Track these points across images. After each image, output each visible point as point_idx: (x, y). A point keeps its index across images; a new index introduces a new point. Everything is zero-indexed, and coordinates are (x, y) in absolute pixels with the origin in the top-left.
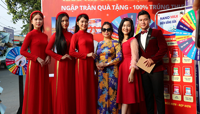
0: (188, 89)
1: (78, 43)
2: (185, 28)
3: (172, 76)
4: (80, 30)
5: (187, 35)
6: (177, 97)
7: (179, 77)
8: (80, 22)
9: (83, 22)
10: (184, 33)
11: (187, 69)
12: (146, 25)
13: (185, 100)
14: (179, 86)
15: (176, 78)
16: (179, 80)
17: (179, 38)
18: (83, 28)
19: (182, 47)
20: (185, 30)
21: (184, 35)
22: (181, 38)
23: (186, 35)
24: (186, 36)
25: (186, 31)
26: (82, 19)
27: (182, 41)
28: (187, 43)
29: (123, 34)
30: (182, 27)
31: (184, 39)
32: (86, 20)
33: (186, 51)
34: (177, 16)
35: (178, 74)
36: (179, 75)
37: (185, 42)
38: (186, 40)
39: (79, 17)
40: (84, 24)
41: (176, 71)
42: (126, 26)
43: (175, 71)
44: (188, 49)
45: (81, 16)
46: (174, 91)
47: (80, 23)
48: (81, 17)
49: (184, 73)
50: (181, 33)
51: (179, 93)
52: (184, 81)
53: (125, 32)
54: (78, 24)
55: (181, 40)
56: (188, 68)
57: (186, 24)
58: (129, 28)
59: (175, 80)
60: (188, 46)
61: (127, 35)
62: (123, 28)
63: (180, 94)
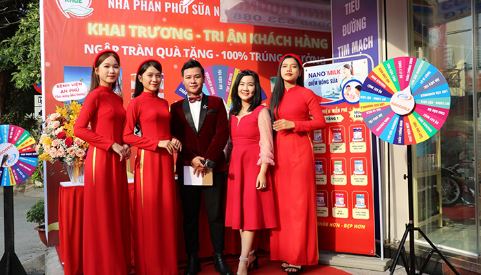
0: (360, 197)
1: (141, 118)
2: (376, 89)
3: (332, 176)
4: (145, 91)
5: (381, 101)
6: (340, 211)
7: (345, 177)
8: (145, 75)
9: (151, 75)
10: (375, 98)
11: (358, 163)
12: (199, 87)
13: (355, 216)
14: (345, 193)
15: (339, 179)
16: (344, 183)
17: (365, 107)
18: (152, 88)
19: (371, 122)
20: (377, 93)
21: (376, 101)
22: (368, 106)
23: (379, 101)
24: (379, 103)
25: (380, 94)
26: (151, 69)
27: (371, 112)
28: (380, 116)
29: (240, 99)
30: (372, 87)
31: (374, 107)
32: (157, 72)
33: (377, 130)
34: (338, 72)
35: (343, 172)
36: (344, 174)
37: (377, 113)
38: (378, 110)
39: (144, 66)
40: (154, 79)
41: (338, 167)
42: (246, 85)
43: (336, 166)
44: (382, 125)
45: (148, 63)
46: (334, 202)
47: (145, 78)
48: (149, 65)
49: (353, 170)
50: (369, 98)
51: (344, 205)
52: (354, 183)
53: (243, 97)
54: (141, 81)
55: (369, 110)
56: (359, 161)
57: (379, 82)
58: (251, 89)
59: (336, 183)
60: (382, 120)
61: (248, 102)
62: (240, 88)
63: (346, 207)
